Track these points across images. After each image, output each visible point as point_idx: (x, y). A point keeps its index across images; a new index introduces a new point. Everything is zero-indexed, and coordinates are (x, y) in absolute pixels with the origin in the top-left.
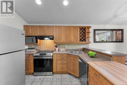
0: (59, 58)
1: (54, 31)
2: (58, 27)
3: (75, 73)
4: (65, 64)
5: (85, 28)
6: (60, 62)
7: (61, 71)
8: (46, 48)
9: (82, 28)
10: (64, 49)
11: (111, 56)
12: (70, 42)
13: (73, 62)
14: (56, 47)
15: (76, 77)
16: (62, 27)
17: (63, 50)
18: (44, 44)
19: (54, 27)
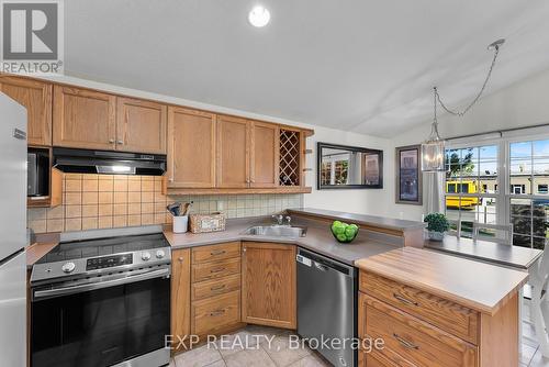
0: (206, 265)
1: (171, 131)
2: (189, 111)
3: (278, 315)
4: (232, 290)
5: (297, 134)
6: (210, 283)
7: (210, 327)
8: (106, 223)
9: (289, 133)
10: (216, 222)
11: (398, 231)
12: (244, 185)
13: (270, 273)
14: (175, 211)
15: (281, 332)
16: (208, 115)
17: (212, 226)
18: (90, 198)
19: (171, 109)
